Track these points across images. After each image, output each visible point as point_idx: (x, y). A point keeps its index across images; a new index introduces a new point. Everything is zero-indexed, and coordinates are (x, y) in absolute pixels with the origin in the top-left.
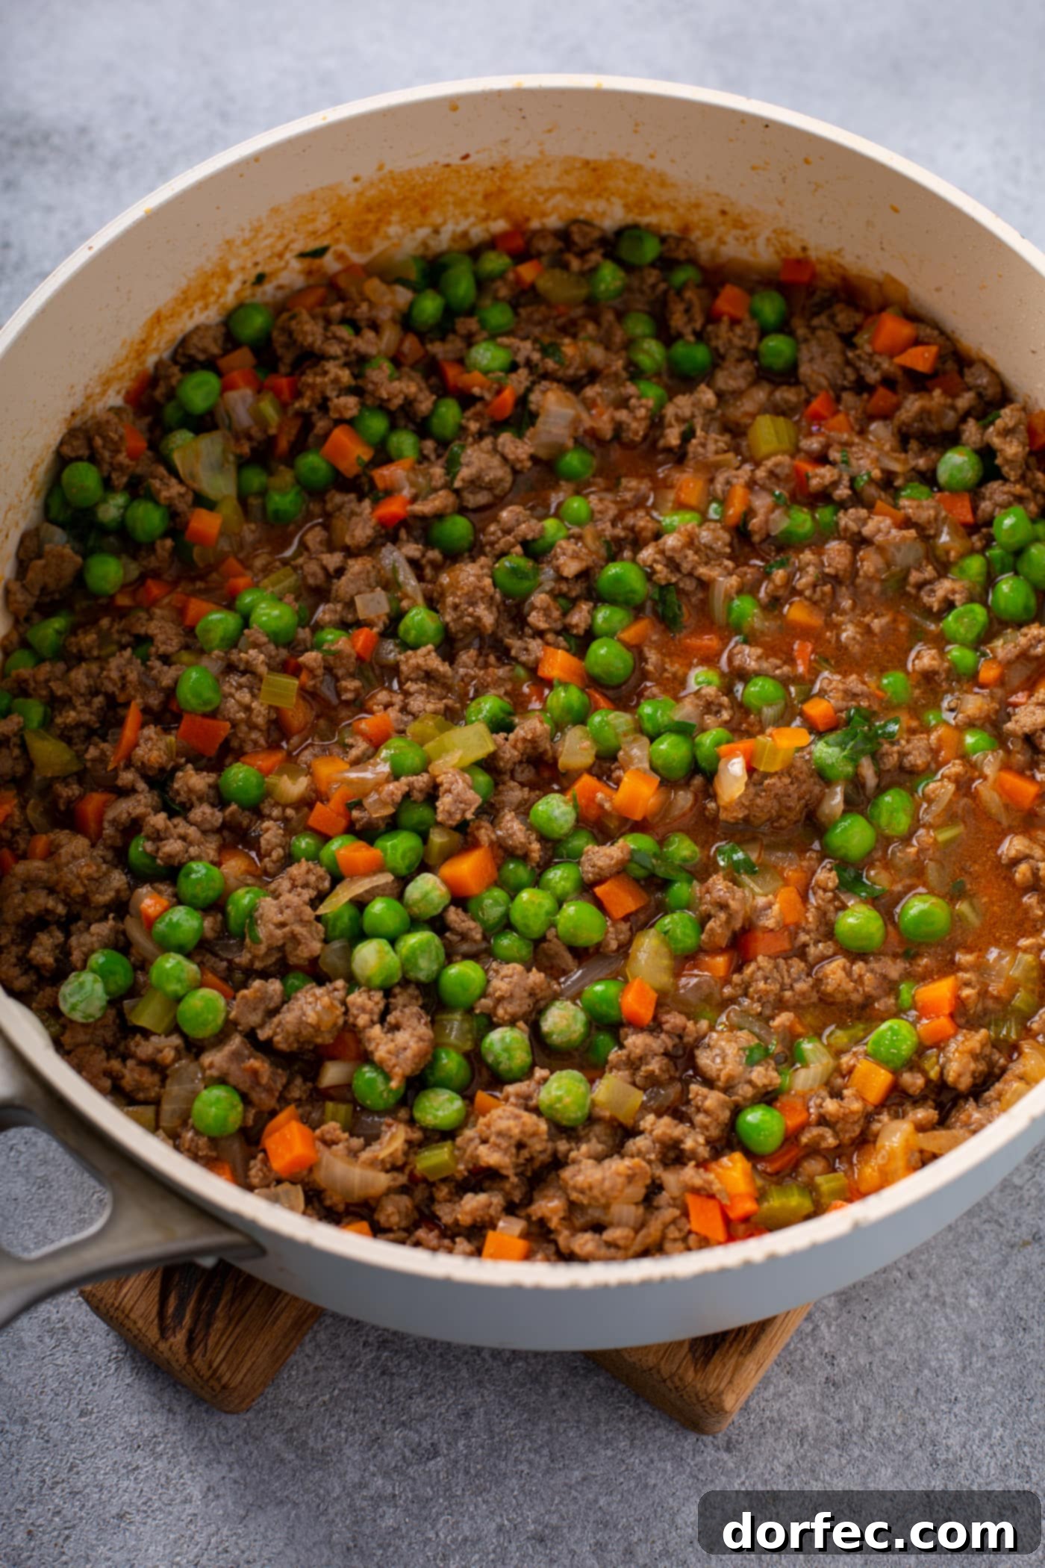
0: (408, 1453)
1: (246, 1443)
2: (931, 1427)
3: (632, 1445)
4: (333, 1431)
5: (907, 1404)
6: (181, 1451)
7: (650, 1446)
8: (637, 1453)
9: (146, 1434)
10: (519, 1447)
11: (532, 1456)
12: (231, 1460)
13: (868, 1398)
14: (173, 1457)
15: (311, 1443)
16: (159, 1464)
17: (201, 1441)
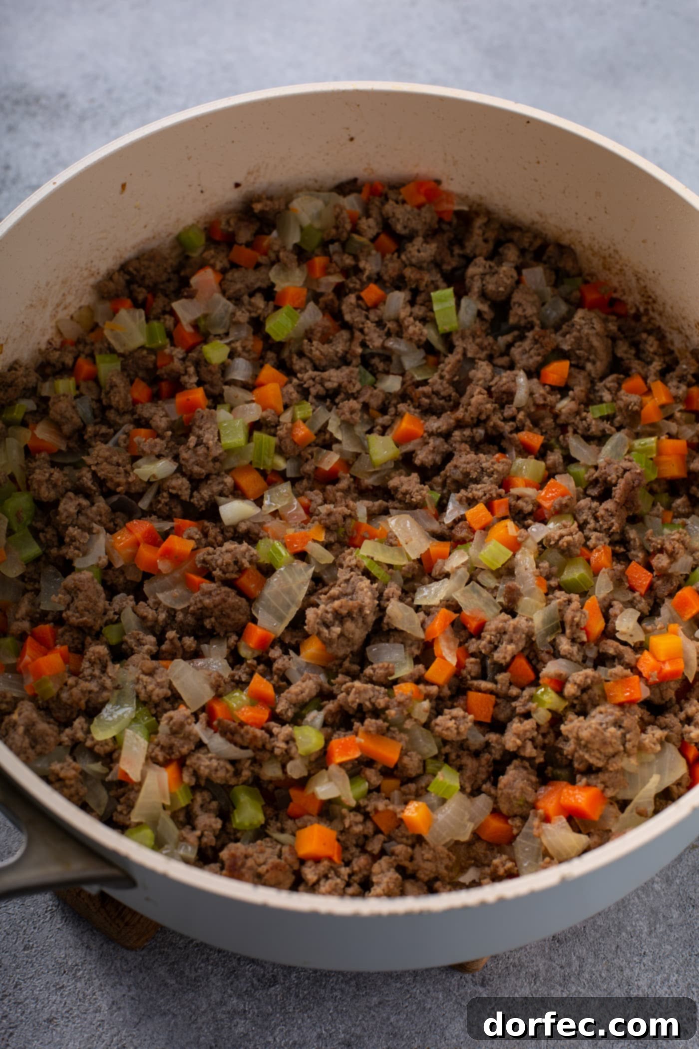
0: (255, 982)
1: (141, 971)
2: (627, 972)
3: (414, 980)
4: (203, 965)
5: (610, 956)
6: (94, 976)
7: (428, 981)
8: (418, 986)
9: (70, 963)
10: (335, 979)
11: (343, 986)
12: (130, 983)
13: (583, 952)
14: (89, 980)
15: (187, 973)
16: (79, 985)
17: (110, 969)
